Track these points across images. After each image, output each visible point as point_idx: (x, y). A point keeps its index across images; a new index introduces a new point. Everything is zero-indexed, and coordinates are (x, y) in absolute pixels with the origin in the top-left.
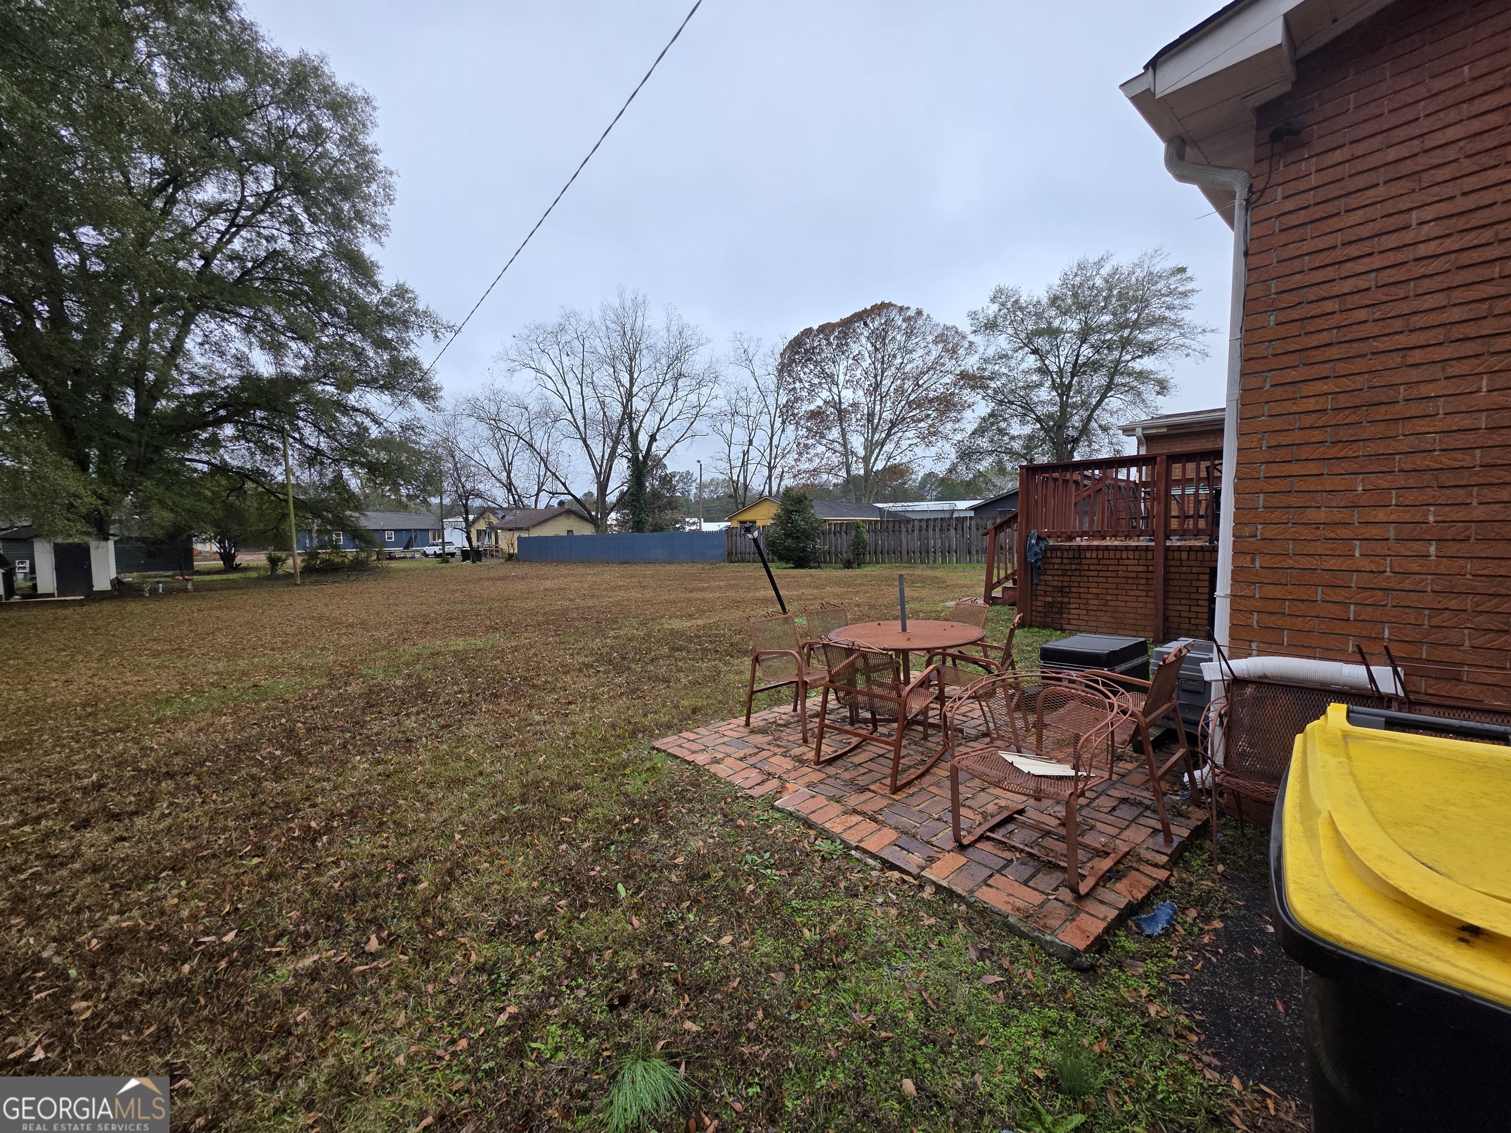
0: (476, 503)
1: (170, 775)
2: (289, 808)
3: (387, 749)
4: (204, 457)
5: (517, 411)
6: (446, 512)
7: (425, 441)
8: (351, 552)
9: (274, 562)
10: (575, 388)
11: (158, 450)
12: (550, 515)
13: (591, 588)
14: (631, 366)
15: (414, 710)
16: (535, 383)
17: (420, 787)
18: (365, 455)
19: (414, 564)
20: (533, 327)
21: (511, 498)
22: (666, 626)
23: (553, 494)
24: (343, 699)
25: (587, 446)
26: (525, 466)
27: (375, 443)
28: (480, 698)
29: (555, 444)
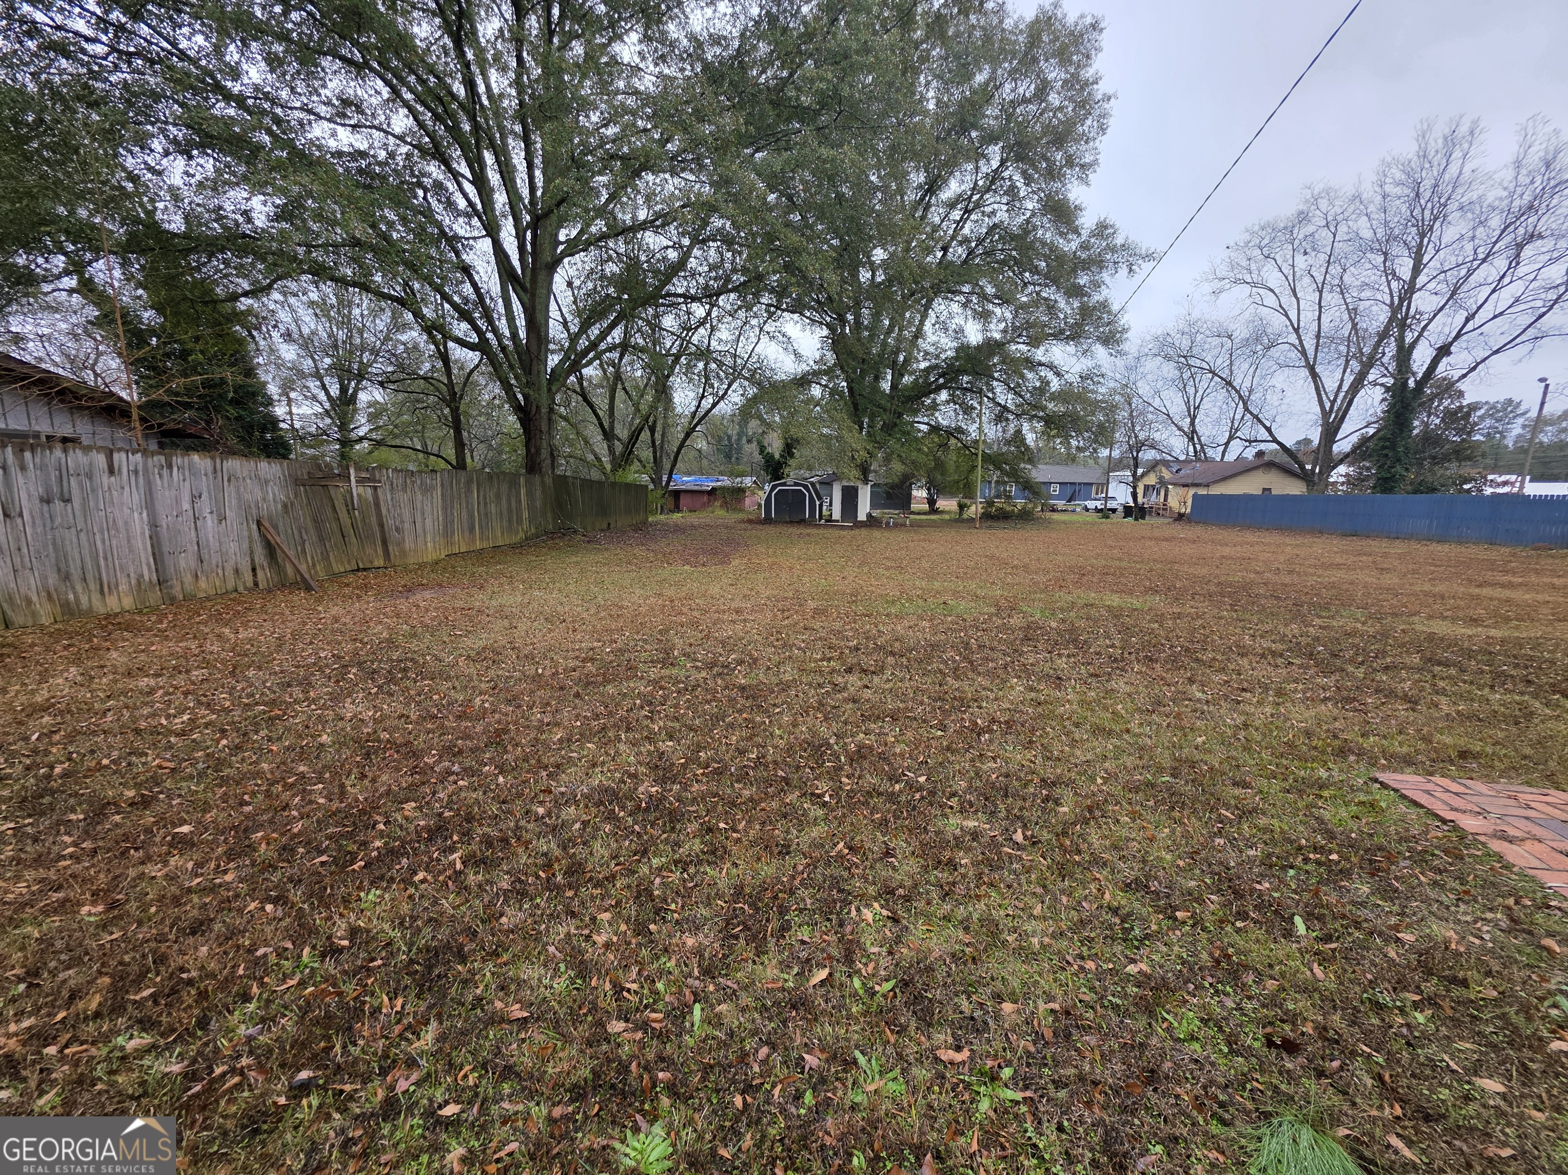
0: (1148, 455)
1: (892, 654)
2: (962, 703)
3: (1039, 680)
4: (926, 420)
5: (1216, 341)
6: (1114, 465)
7: (1102, 390)
8: (1020, 502)
9: (962, 507)
10: (1308, 296)
11: (900, 415)
12: (1242, 469)
13: (1289, 561)
14: (1420, 246)
15: (1066, 652)
16: (1248, 301)
17: (1067, 723)
18: (1044, 409)
19: (1074, 517)
20: (1256, 228)
21: (1191, 448)
22: (1419, 627)
23: (1250, 442)
24: (1004, 628)
25: (1314, 375)
26: (1216, 410)
27: (1053, 397)
28: (1133, 657)
29: (1263, 377)
